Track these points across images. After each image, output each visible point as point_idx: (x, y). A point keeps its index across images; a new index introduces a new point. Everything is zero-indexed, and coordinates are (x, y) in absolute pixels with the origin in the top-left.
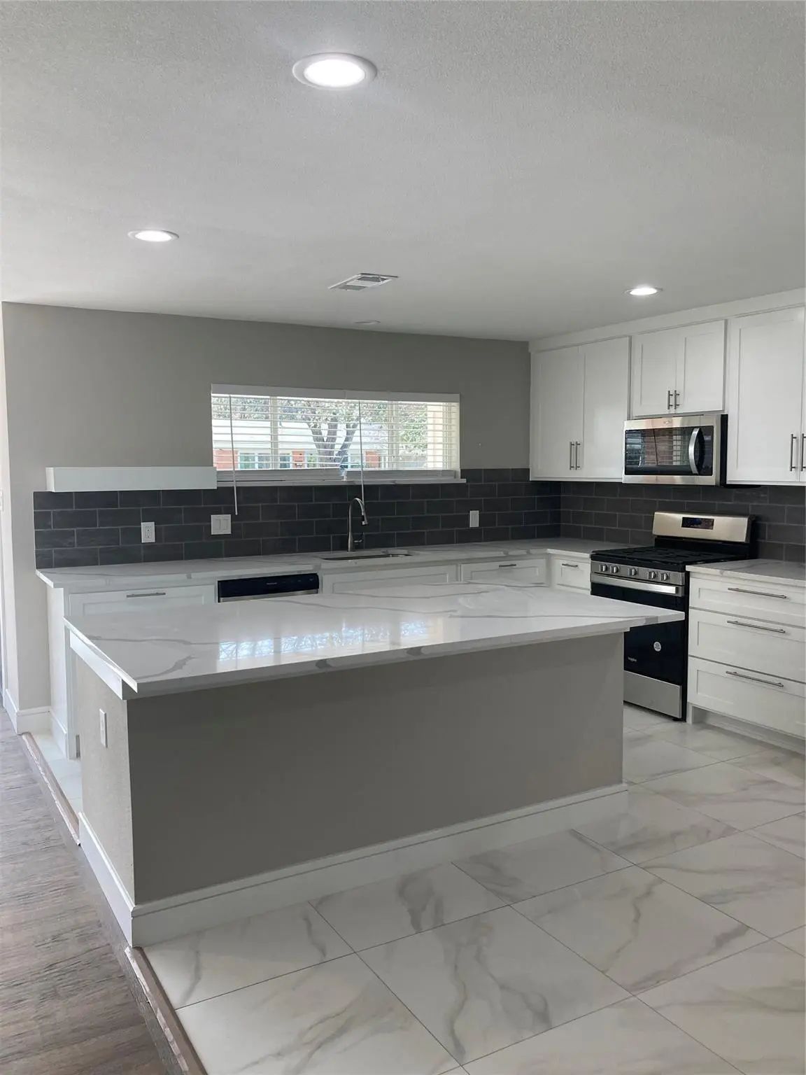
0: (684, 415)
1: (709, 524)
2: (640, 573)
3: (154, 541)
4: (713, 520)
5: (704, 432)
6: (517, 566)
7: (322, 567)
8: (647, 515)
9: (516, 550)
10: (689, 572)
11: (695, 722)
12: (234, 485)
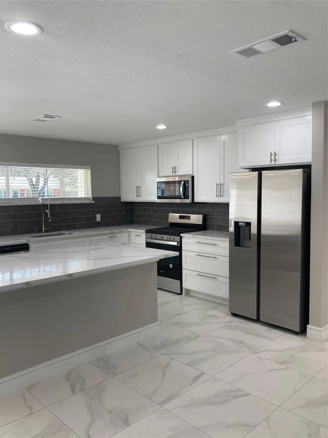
0: (179, 176)
1: (189, 218)
2: (164, 237)
4: (190, 216)
5: (186, 182)
6: (116, 237)
7: (30, 240)
8: (166, 214)
9: (116, 230)
10: (182, 236)
11: (186, 295)
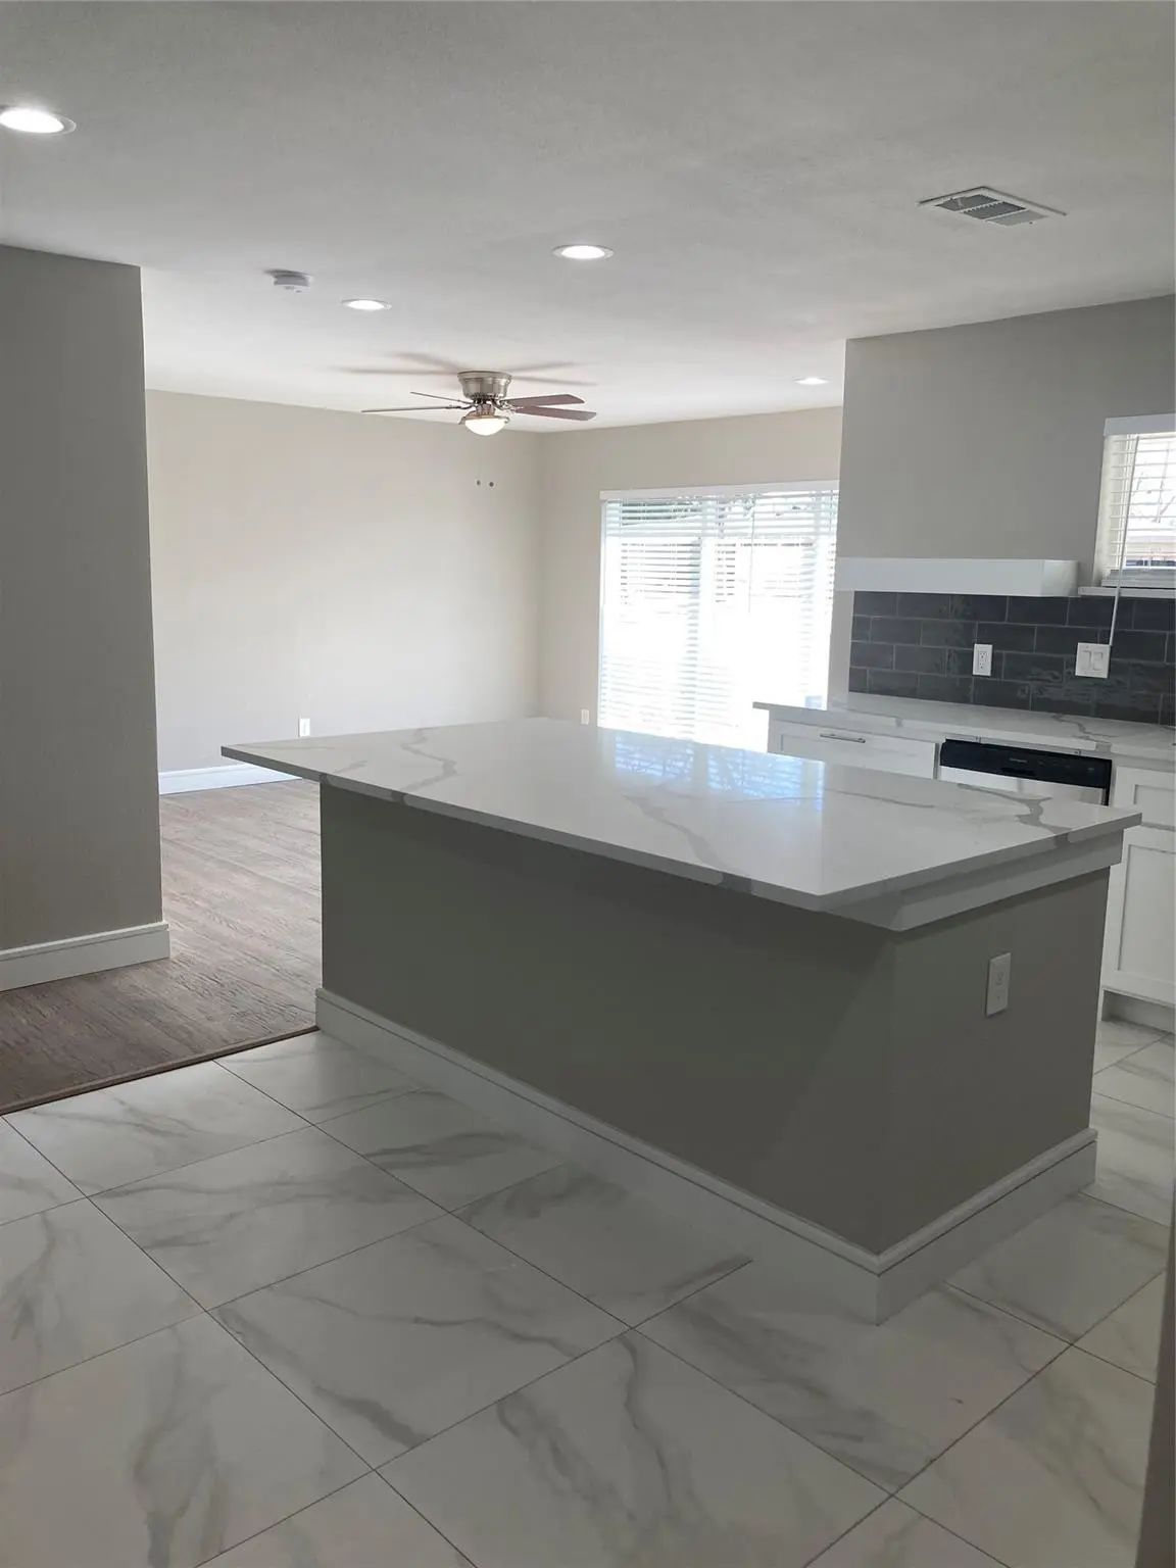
3: (989, 674)
12: (1114, 593)
